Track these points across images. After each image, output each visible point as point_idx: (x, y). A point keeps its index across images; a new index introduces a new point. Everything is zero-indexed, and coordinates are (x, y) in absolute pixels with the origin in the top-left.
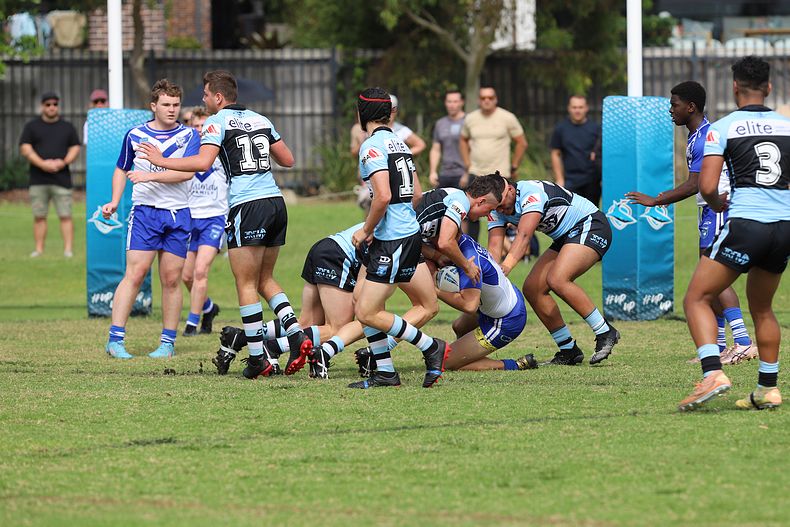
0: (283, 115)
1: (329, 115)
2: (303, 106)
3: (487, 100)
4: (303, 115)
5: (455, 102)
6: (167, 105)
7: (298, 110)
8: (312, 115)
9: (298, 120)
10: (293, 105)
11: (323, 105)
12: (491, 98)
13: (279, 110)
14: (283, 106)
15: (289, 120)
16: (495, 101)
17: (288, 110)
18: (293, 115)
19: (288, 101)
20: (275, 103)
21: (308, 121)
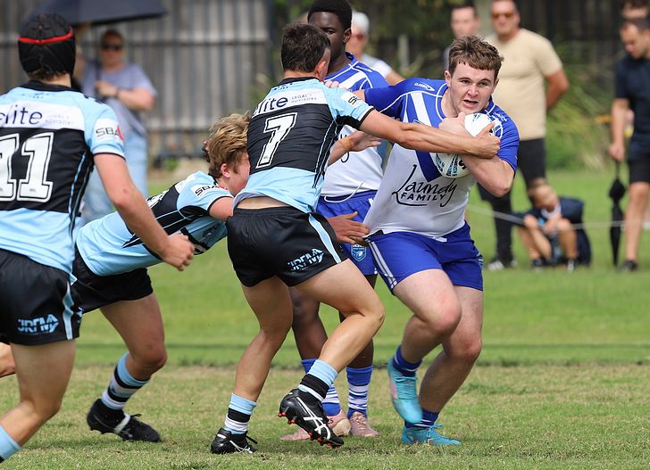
0: (190, 45)
1: (262, 44)
2: (221, 28)
3: (502, 19)
4: (221, 45)
5: (466, 21)
6: (467, 81)
7: (214, 36)
8: (235, 44)
9: (214, 52)
10: (206, 28)
11: (252, 27)
12: (508, 15)
13: (184, 37)
14: (190, 28)
15: (199, 52)
16: (516, 19)
17: (199, 36)
18: (207, 45)
19: (198, 22)
20: (179, 25)
21: (229, 53)
